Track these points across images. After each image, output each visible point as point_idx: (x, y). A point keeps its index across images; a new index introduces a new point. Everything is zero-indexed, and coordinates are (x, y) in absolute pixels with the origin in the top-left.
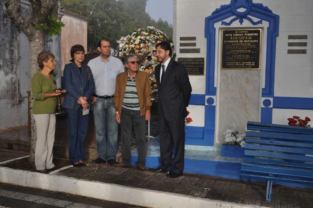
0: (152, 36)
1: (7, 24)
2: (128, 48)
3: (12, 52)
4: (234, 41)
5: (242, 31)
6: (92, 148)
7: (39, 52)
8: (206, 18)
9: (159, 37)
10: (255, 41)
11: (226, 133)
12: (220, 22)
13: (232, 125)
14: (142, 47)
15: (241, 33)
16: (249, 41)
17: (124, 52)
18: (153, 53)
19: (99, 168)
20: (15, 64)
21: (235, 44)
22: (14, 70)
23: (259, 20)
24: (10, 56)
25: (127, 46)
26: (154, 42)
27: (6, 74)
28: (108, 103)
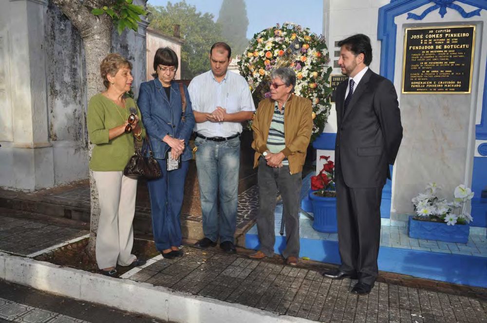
0: (294, 37)
1: (65, 30)
2: (252, 58)
3: (74, 72)
4: (426, 47)
5: (440, 29)
8: (380, 9)
9: (305, 40)
10: (464, 45)
11: (418, 199)
12: (406, 15)
13: (428, 187)
14: (278, 56)
15: (440, 33)
16: (453, 47)
17: (246, 65)
18: (296, 66)
19: (208, 261)
20: (80, 90)
21: (428, 52)
22: (78, 98)
23: (475, 8)
24: (71, 78)
25: (250, 54)
26: (297, 46)
27: (66, 104)
28: (220, 149)
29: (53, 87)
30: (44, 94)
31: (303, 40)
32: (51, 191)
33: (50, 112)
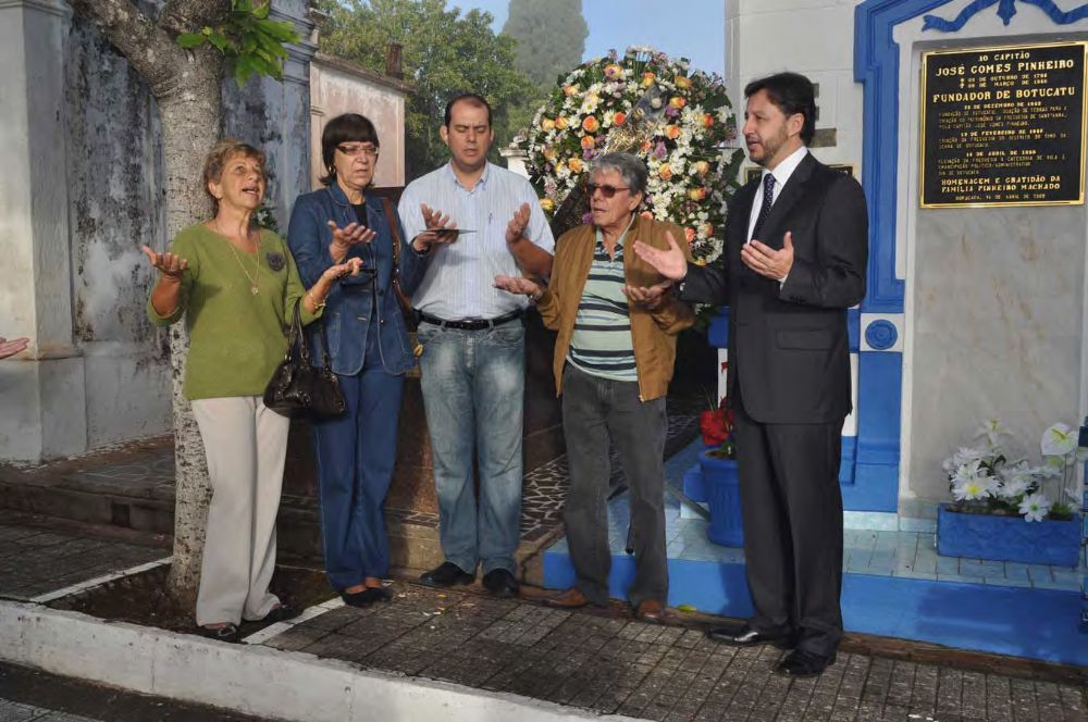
0: (648, 81)
1: (112, 74)
2: (553, 133)
3: (133, 176)
4: (973, 96)
5: (1005, 52)
6: (422, 521)
8: (859, 9)
9: (677, 87)
10: (1063, 89)
11: (957, 461)
12: (919, 21)
13: (981, 431)
14: (611, 126)
15: (1004, 62)
16: (1038, 93)
17: (538, 148)
18: (654, 148)
19: (448, 612)
20: (148, 219)
21: (978, 107)
22: (143, 236)
23: (1083, 2)
24: (127, 190)
25: (548, 124)
26: (656, 102)
27: (116, 251)
28: (477, 347)
29: (83, 211)
30: (62, 230)
31: (673, 87)
32: (79, 463)
33: (76, 271)
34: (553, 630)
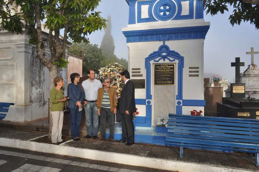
0: (117, 68)
1: (37, 62)
2: (104, 75)
3: (40, 77)
4: (161, 70)
5: (164, 65)
6: (84, 129)
7: (55, 77)
8: (145, 58)
10: (172, 70)
11: (158, 120)
12: (153, 60)
13: (161, 116)
14: (112, 74)
16: (169, 70)
17: (102, 77)
19: (88, 141)
20: (42, 83)
21: (161, 72)
22: (41, 86)
23: (174, 59)
24: (39, 79)
25: (103, 73)
26: (118, 71)
27: (37, 89)
28: (93, 104)
29: (32, 83)
30: (29, 85)
31: (120, 69)
32: (30, 122)
33: (31, 92)
34: (102, 143)
